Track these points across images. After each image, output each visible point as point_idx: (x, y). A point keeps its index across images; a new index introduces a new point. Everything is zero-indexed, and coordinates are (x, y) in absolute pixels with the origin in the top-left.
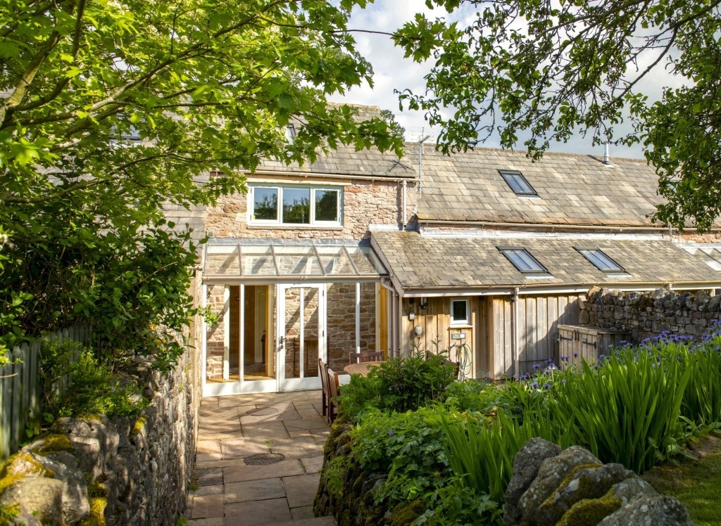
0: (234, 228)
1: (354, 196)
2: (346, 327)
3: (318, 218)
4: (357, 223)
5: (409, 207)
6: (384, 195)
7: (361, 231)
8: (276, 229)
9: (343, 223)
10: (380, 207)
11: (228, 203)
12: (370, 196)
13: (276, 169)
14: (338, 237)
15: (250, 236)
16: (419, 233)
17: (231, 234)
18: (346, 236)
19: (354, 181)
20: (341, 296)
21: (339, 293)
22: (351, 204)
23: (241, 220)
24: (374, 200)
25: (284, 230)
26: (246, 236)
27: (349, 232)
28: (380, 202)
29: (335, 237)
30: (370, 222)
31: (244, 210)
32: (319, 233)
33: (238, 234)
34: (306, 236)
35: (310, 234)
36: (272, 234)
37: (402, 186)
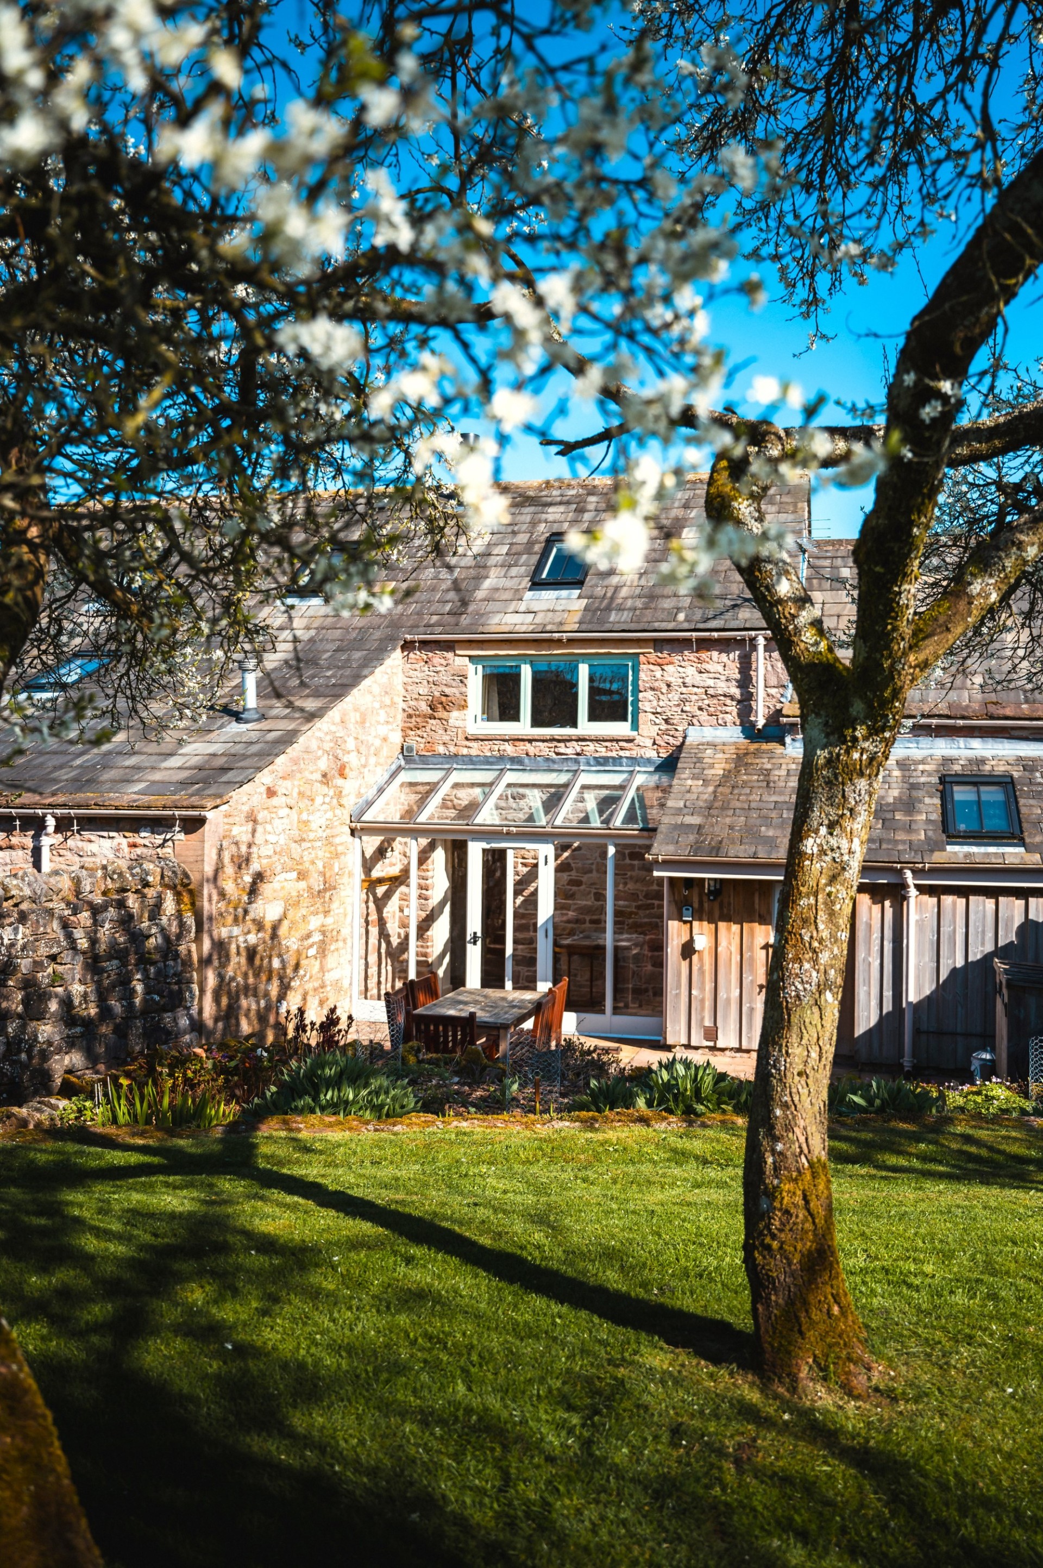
0: (446, 738)
1: (658, 674)
2: (641, 925)
3: (593, 717)
4: (664, 727)
5: (773, 691)
6: (720, 668)
7: (671, 740)
8: (516, 740)
9: (635, 726)
10: (711, 691)
11: (437, 694)
12: (691, 671)
13: (517, 628)
14: (627, 754)
15: (474, 752)
16: (784, 744)
17: (441, 749)
18: (642, 751)
19: (659, 644)
20: (632, 867)
21: (628, 861)
22: (652, 689)
23: (458, 723)
24: (698, 679)
25: (530, 741)
26: (465, 751)
27: (649, 743)
28: (711, 682)
29: (622, 753)
30: (691, 724)
31: (464, 707)
32: (591, 747)
33: (453, 749)
34: (569, 751)
35: (576, 747)
36: (509, 749)
37: (754, 648)
